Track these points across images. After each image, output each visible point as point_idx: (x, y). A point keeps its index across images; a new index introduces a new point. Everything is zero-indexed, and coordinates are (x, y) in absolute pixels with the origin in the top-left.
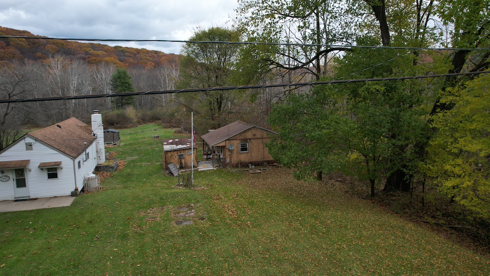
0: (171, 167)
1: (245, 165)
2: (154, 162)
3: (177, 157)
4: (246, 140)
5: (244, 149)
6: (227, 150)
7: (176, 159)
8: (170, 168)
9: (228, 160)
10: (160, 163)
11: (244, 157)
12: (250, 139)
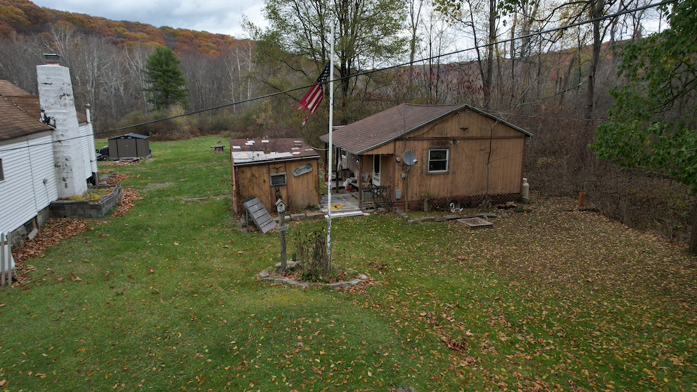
0: (253, 207)
1: (439, 205)
2: (208, 196)
3: (269, 182)
4: (443, 141)
5: (438, 163)
6: (397, 166)
7: (266, 187)
8: (251, 210)
9: (398, 193)
10: (222, 197)
11: (437, 185)
12: (454, 140)
